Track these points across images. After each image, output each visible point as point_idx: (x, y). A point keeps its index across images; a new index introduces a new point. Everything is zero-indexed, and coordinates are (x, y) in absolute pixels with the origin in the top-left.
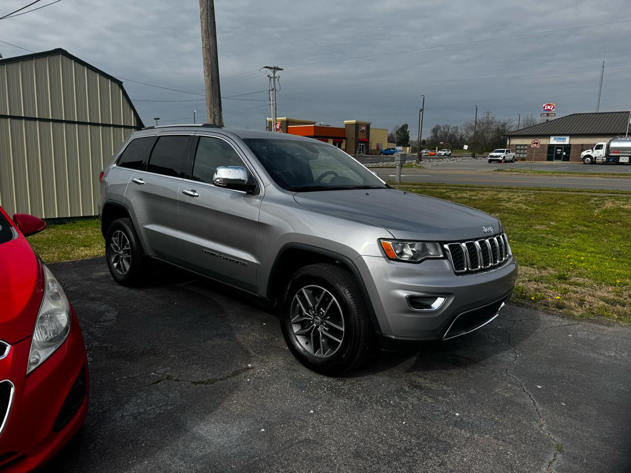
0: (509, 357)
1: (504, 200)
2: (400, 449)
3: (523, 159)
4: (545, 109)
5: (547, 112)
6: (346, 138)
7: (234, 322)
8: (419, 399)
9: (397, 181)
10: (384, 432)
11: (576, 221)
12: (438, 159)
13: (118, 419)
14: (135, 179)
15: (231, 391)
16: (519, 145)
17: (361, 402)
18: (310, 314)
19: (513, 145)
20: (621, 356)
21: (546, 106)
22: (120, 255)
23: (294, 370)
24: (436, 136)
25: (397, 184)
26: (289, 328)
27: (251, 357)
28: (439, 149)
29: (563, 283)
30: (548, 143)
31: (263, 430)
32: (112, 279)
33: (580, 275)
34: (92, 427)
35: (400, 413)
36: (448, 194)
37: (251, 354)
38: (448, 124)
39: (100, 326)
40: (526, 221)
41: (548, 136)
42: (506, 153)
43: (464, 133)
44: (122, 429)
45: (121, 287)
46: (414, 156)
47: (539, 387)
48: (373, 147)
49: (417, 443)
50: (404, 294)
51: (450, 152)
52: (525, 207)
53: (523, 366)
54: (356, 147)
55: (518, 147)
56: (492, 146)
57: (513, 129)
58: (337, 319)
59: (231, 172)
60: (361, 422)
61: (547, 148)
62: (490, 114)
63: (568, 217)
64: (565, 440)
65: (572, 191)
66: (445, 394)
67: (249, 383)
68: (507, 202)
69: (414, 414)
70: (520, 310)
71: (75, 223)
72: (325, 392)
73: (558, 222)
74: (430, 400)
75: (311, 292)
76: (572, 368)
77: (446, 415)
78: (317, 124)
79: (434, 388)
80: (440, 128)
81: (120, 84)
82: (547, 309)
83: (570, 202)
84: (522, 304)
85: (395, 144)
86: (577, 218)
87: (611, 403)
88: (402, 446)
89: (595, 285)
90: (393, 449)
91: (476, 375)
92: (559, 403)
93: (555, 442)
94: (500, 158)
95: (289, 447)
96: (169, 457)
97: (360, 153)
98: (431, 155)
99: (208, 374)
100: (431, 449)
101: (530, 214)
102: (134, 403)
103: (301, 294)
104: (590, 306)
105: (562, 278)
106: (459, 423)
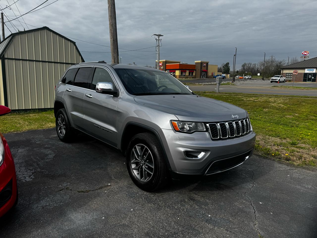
0: (250, 186)
1: (272, 102)
2: (171, 233)
3: (290, 81)
4: (304, 54)
5: (304, 56)
6: (196, 70)
7: (109, 162)
8: (191, 206)
9: (217, 91)
10: (166, 223)
11: (310, 114)
12: (244, 80)
13: (35, 208)
14: (67, 89)
15: (95, 197)
16: (288, 73)
17: (160, 206)
18: (139, 159)
19: (284, 73)
20: (315, 188)
21: (304, 53)
22: (62, 126)
23: (131, 188)
24: (244, 69)
25: (217, 93)
26: (130, 166)
27: (111, 180)
28: (245, 76)
29: (293, 146)
30: (304, 72)
31: (104, 218)
32: (58, 138)
33: (304, 143)
34: (21, 211)
35: (178, 213)
36: (242, 98)
37: (112, 178)
38: (250, 63)
39: (44, 161)
40: (282, 113)
41: (304, 68)
42: (280, 78)
43: (259, 67)
44: (35, 213)
45: (62, 142)
46: (231, 79)
47: (261, 203)
48: (210, 74)
49: (182, 230)
50: (182, 149)
51: (251, 77)
52: (282, 106)
53: (256, 191)
54: (201, 75)
55: (287, 74)
56: (274, 74)
57: (285, 65)
58: (150, 162)
59: (106, 85)
60: (156, 217)
61: (303, 75)
62: (273, 57)
63: (305, 112)
64: (266, 234)
65: (311, 98)
66: (207, 204)
67: (105, 193)
68: (274, 103)
69: (186, 214)
70: (265, 160)
71: (51, 111)
72: (143, 200)
73: (300, 114)
74: (197, 207)
75: (140, 147)
76: (283, 194)
77: (203, 216)
78: (181, 63)
79: (201, 201)
80: (246, 65)
81: (74, 43)
82: (280, 161)
83: (308, 103)
84: (267, 158)
85: (222, 73)
86: (311, 112)
87: (300, 214)
88: (173, 231)
89: (311, 148)
90: (168, 232)
91: (227, 195)
92: (269, 212)
93: (260, 234)
94: (277, 80)
95: (113, 228)
96: (52, 229)
97: (203, 77)
98: (240, 78)
99: (87, 188)
100: (188, 234)
101: (285, 110)
102: (46, 200)
103: (135, 148)
104: (305, 160)
105: (293, 144)
106: (208, 221)
